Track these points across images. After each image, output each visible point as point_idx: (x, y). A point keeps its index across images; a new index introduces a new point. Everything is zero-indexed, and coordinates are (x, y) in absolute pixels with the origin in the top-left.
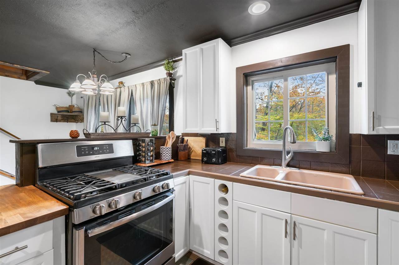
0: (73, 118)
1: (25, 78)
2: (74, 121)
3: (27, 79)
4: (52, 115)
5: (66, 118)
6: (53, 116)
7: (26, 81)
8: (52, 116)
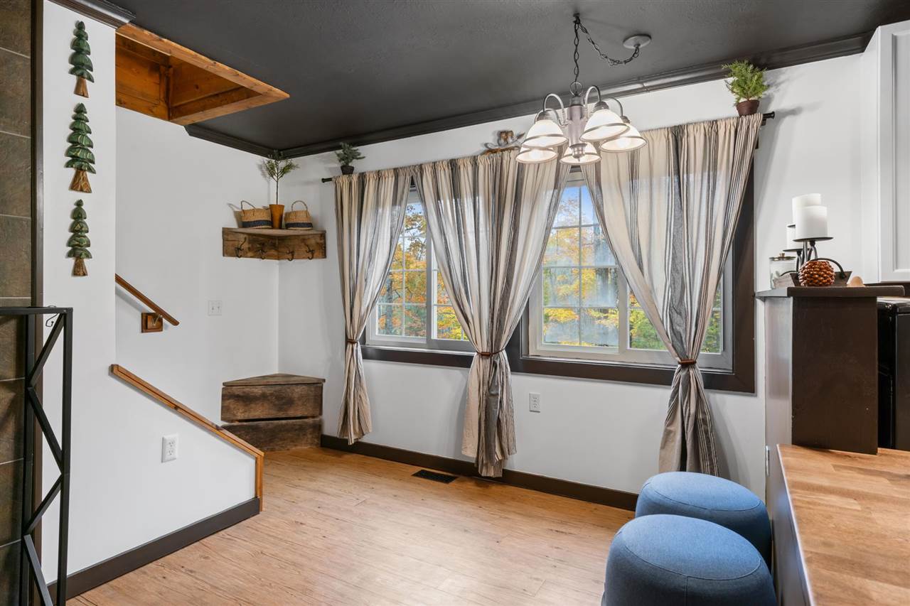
0: (274, 247)
1: (165, 112)
2: (275, 253)
3: (170, 118)
4: (226, 232)
5: (258, 246)
6: (230, 238)
7: (168, 122)
8: (226, 236)
